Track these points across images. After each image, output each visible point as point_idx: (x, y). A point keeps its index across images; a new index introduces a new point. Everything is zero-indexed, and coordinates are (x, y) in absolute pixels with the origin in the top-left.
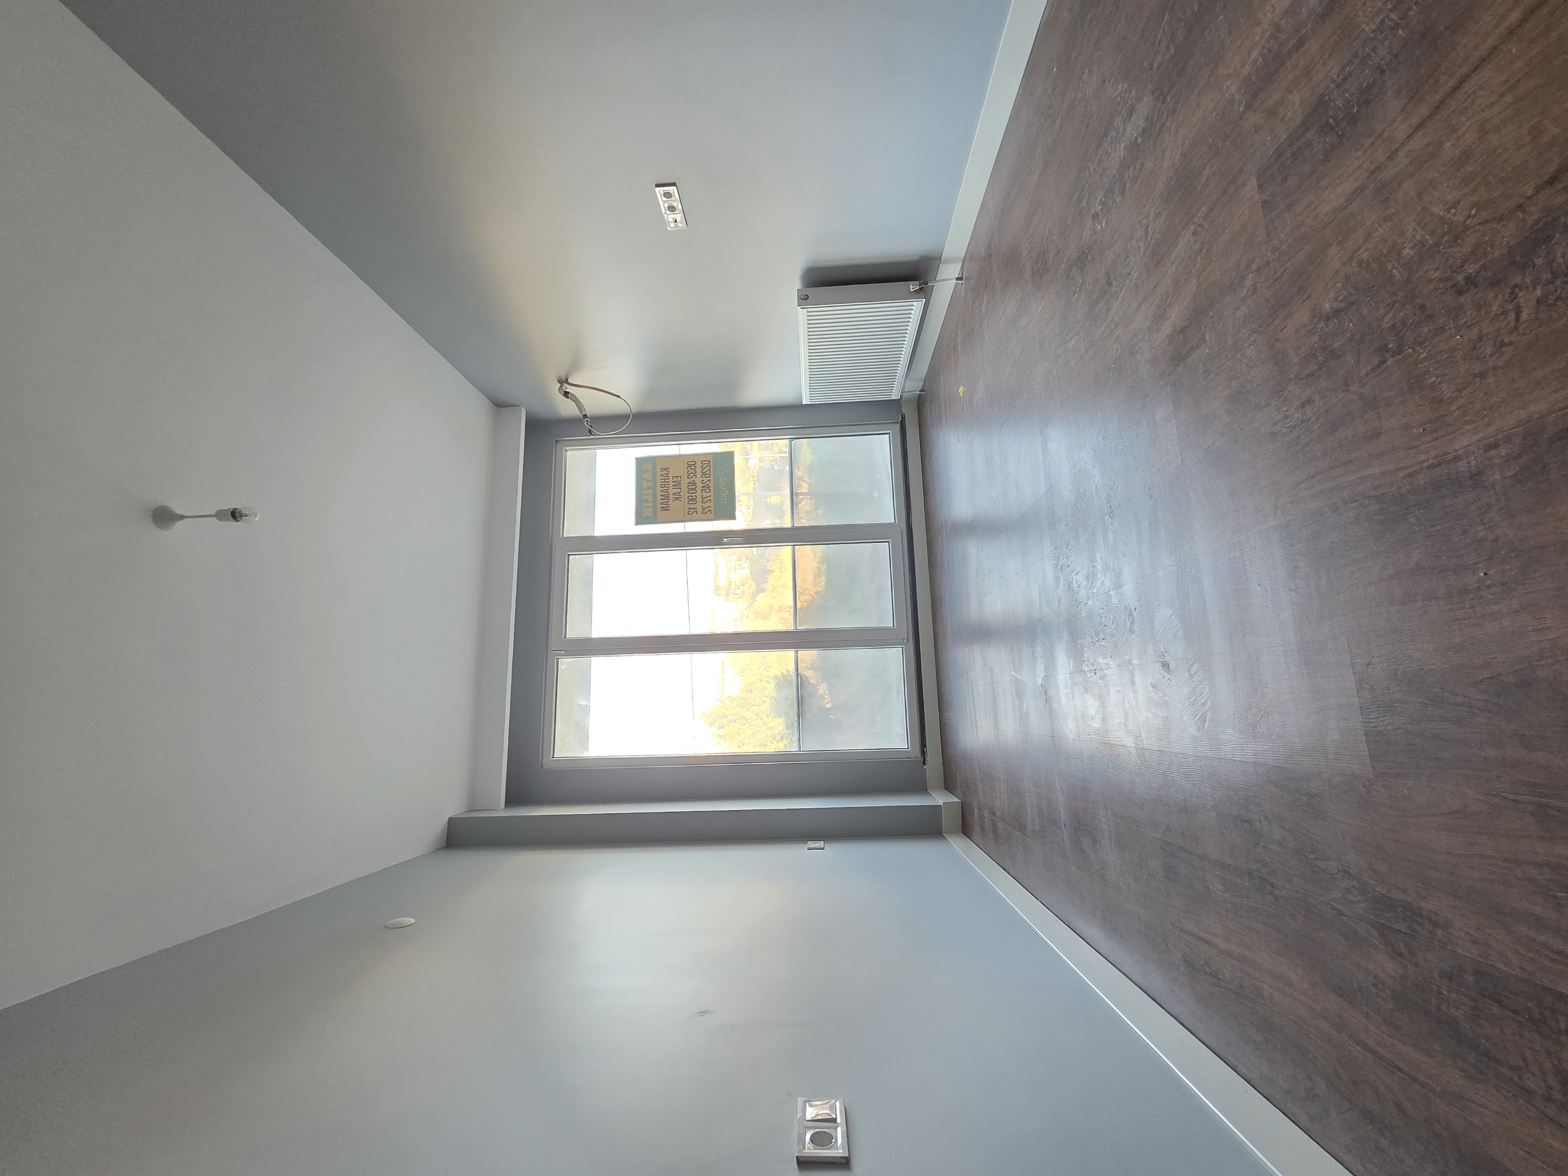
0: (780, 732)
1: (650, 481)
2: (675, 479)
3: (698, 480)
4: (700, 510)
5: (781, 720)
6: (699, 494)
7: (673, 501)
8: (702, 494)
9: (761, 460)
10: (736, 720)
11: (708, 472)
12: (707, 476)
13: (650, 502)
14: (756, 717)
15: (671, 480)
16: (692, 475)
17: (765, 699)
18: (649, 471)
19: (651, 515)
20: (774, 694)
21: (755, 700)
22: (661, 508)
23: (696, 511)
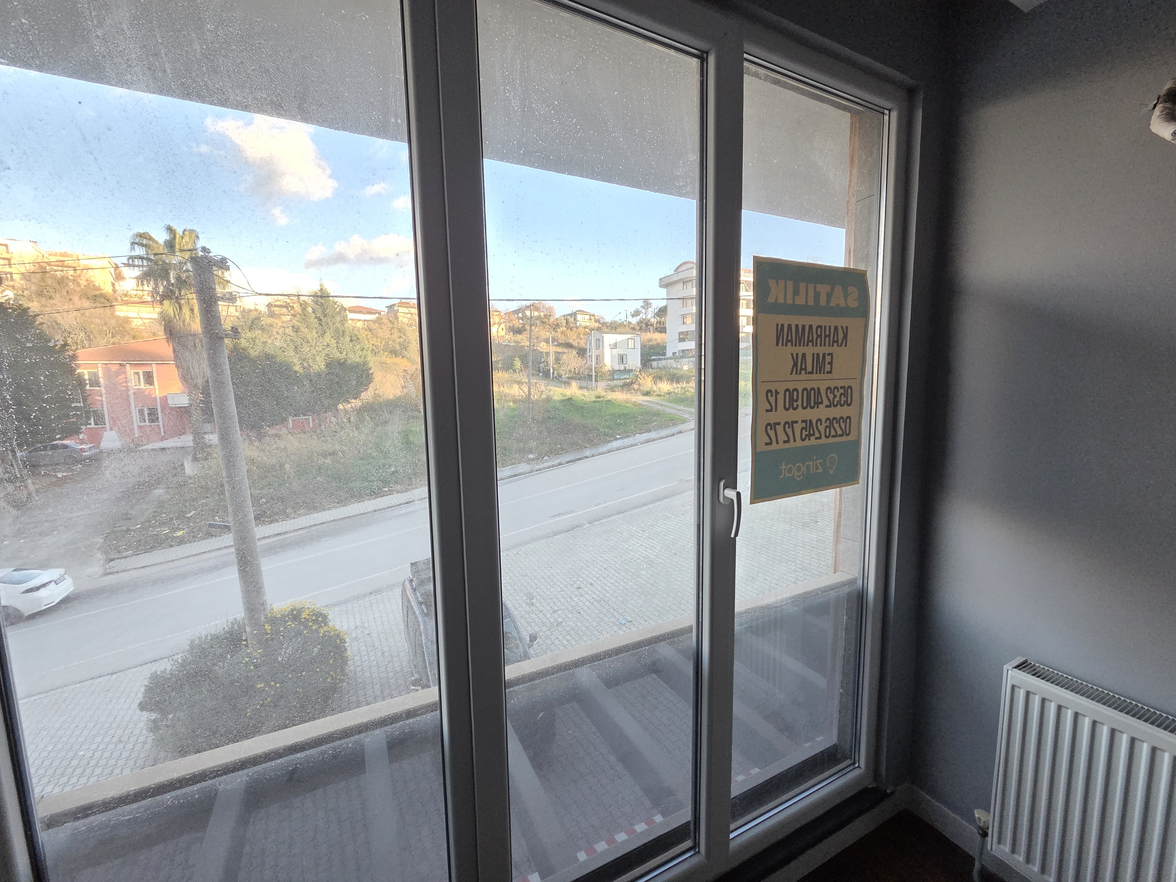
0: (311, 366)
1: (828, 301)
2: (828, 359)
3: (822, 412)
4: (773, 418)
5: (323, 367)
6: (800, 414)
7: (792, 354)
8: (800, 422)
9: (547, 354)
10: (322, 325)
11: (833, 433)
12: (828, 429)
13: (794, 301)
14: (326, 344)
15: (827, 350)
16: (831, 396)
17: (344, 353)
18: (846, 300)
19: (771, 300)
20: (349, 361)
21: (343, 344)
22: (782, 325)
23: (771, 410)
